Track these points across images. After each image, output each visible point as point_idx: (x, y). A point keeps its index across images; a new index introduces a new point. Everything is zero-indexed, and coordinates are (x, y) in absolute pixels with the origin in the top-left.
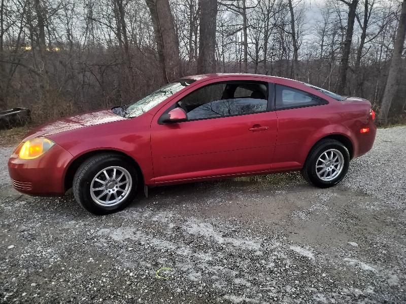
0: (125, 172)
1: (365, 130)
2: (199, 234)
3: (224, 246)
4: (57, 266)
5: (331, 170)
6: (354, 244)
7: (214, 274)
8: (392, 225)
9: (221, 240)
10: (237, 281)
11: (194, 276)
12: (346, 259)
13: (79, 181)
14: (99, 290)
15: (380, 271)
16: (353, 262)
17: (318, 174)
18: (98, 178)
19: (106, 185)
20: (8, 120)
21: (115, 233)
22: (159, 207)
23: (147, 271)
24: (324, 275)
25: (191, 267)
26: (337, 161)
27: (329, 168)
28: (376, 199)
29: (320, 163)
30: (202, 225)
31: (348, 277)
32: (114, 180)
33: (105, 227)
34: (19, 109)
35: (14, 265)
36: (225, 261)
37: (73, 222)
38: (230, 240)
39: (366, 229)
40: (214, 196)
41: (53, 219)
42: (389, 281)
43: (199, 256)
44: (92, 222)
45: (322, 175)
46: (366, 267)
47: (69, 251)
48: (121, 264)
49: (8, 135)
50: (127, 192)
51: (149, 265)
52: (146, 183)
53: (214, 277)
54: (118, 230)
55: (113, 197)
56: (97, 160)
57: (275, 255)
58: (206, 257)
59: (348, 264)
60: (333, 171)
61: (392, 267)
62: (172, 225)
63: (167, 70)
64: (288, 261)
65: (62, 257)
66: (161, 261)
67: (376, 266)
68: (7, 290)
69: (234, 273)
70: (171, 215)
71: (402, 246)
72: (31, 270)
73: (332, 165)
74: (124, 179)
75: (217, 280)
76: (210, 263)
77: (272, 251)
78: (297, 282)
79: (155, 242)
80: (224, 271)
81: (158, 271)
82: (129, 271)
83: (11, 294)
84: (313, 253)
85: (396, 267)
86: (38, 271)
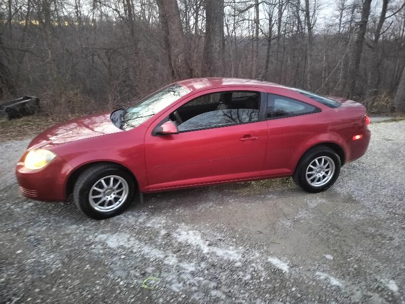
0: (121, 180)
1: (358, 137)
2: (187, 243)
3: (208, 256)
4: (58, 272)
5: (321, 176)
6: (329, 257)
7: (194, 285)
8: (371, 237)
9: (206, 250)
10: (214, 293)
11: (176, 287)
12: (317, 273)
13: (78, 190)
14: (92, 298)
15: (346, 286)
16: (323, 276)
17: (309, 180)
18: (96, 186)
19: (104, 192)
20: (18, 110)
21: (111, 239)
22: (154, 212)
23: (136, 281)
24: (294, 289)
25: (174, 277)
26: (328, 167)
27: (320, 174)
28: (363, 207)
29: (311, 170)
30: (191, 232)
31: (315, 292)
32: (111, 188)
33: (102, 233)
34: (28, 98)
35: (22, 271)
36: (206, 272)
37: (74, 226)
38: (215, 249)
39: (344, 241)
40: (207, 200)
41: (57, 222)
42: (352, 297)
43: (184, 266)
44: (92, 227)
45: (313, 181)
46: (335, 282)
47: (69, 257)
48: (113, 272)
49: (19, 124)
50: (123, 198)
51: (138, 274)
52: (141, 190)
53: (194, 288)
54: (115, 236)
55: (110, 203)
56: (95, 171)
57: (253, 267)
58: (190, 267)
59: (318, 279)
60: (324, 177)
61: (359, 282)
62: (163, 232)
63: (173, 58)
64: (264, 274)
65: (63, 263)
66: (149, 270)
67: (344, 281)
68: (15, 295)
69: (213, 284)
70: (163, 221)
71: (375, 260)
72: (36, 276)
73: (323, 171)
74: (120, 186)
75: (196, 292)
76: (193, 274)
77: (250, 262)
78: (267, 295)
79: (146, 249)
80: (204, 282)
81: (145, 281)
82: (119, 280)
83: (19, 299)
84: (288, 265)
85: (363, 283)
86: (41, 277)
